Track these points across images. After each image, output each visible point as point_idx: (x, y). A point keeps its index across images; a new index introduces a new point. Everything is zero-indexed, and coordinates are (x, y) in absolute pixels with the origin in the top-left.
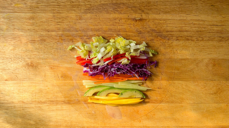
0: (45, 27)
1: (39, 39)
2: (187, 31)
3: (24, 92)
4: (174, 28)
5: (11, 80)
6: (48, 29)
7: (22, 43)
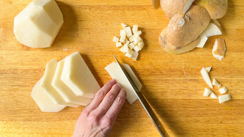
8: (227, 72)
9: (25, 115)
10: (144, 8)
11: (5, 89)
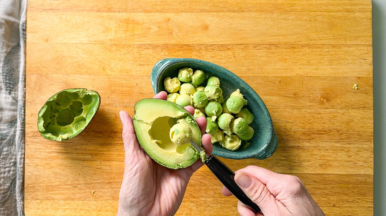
8: (343, 136)
9: (66, 192)
10: (229, 47)
11: (40, 156)
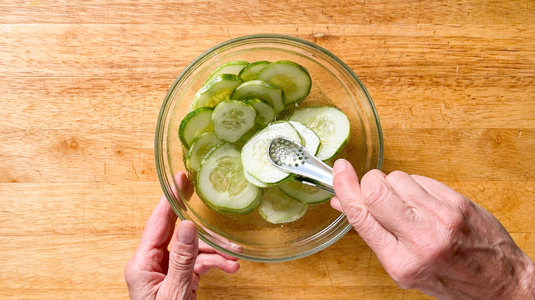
0: (103, 56)
1: (91, 86)
2: (434, 64)
3: (56, 208)
4: (404, 55)
5: (26, 182)
6: (109, 60)
7: (51, 94)
